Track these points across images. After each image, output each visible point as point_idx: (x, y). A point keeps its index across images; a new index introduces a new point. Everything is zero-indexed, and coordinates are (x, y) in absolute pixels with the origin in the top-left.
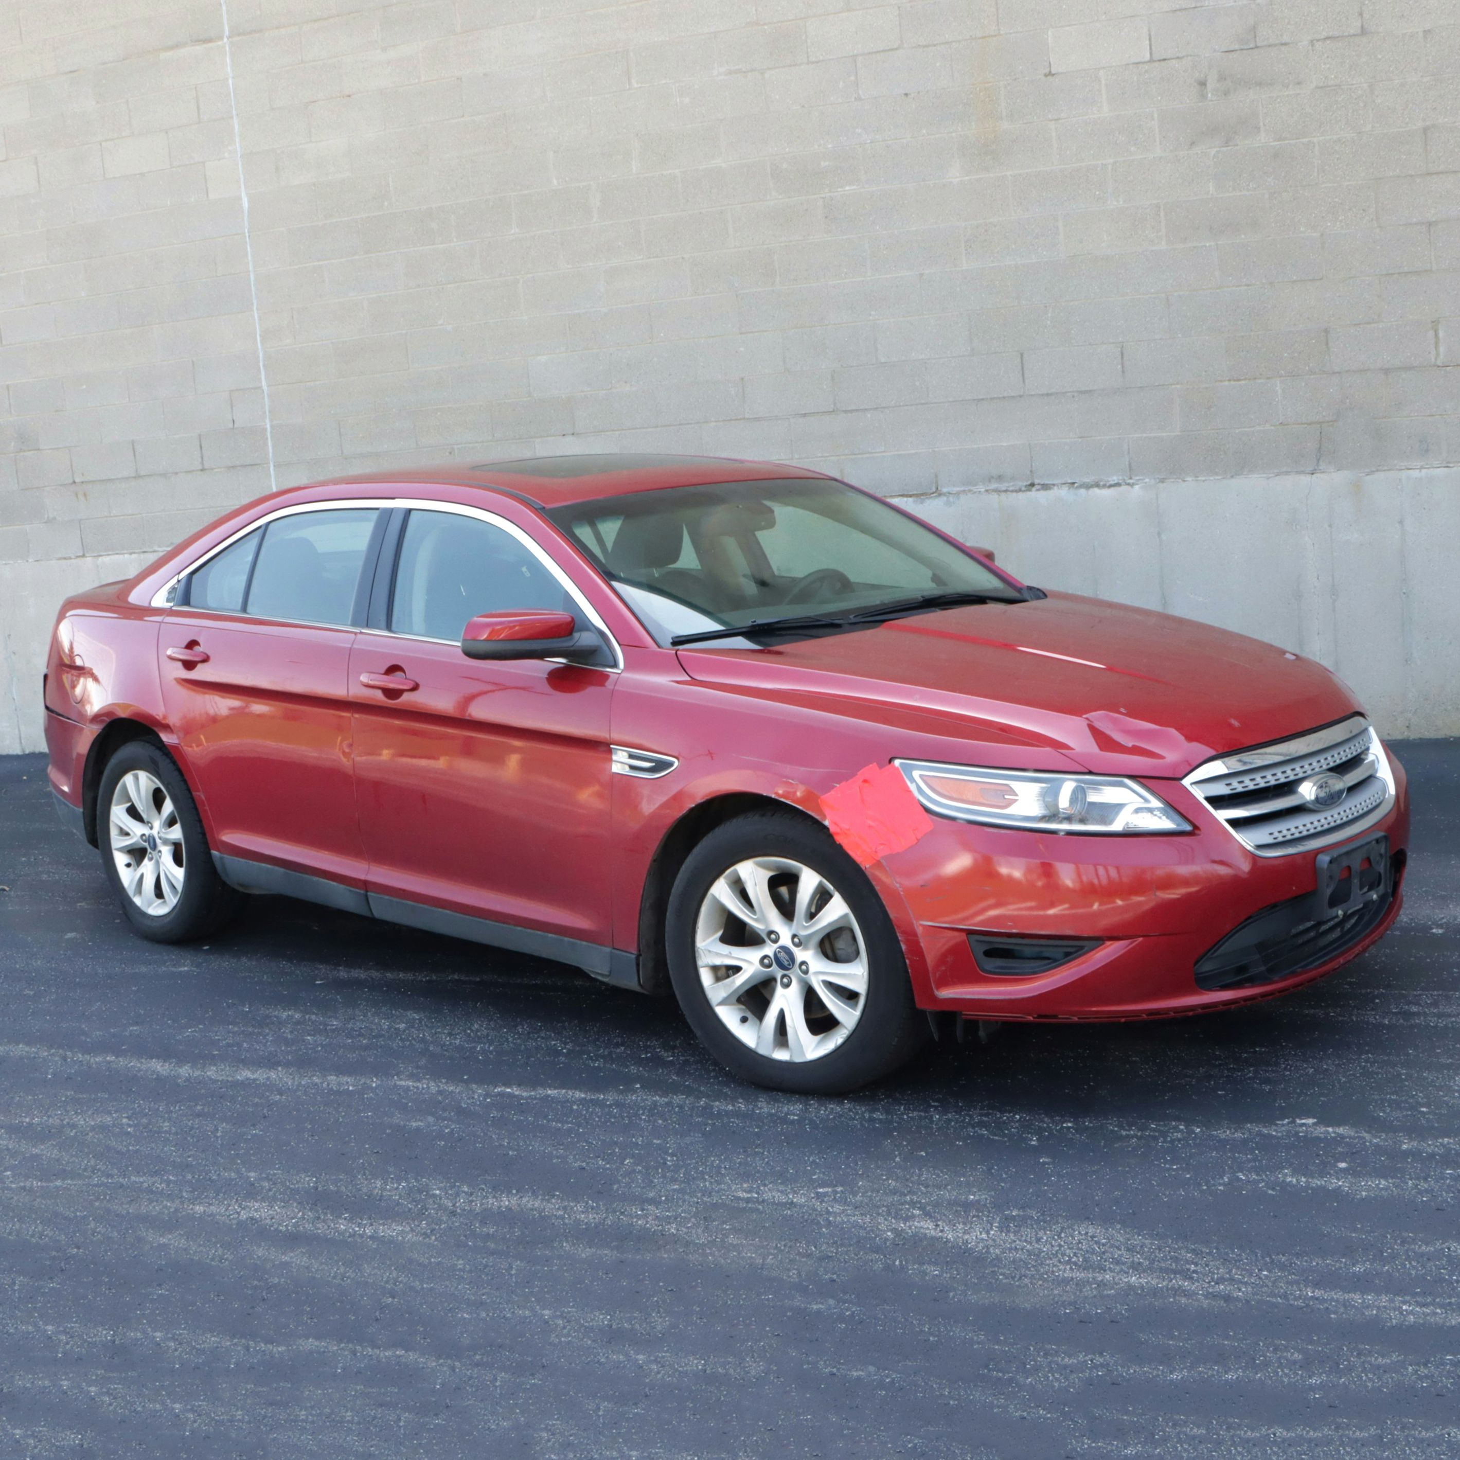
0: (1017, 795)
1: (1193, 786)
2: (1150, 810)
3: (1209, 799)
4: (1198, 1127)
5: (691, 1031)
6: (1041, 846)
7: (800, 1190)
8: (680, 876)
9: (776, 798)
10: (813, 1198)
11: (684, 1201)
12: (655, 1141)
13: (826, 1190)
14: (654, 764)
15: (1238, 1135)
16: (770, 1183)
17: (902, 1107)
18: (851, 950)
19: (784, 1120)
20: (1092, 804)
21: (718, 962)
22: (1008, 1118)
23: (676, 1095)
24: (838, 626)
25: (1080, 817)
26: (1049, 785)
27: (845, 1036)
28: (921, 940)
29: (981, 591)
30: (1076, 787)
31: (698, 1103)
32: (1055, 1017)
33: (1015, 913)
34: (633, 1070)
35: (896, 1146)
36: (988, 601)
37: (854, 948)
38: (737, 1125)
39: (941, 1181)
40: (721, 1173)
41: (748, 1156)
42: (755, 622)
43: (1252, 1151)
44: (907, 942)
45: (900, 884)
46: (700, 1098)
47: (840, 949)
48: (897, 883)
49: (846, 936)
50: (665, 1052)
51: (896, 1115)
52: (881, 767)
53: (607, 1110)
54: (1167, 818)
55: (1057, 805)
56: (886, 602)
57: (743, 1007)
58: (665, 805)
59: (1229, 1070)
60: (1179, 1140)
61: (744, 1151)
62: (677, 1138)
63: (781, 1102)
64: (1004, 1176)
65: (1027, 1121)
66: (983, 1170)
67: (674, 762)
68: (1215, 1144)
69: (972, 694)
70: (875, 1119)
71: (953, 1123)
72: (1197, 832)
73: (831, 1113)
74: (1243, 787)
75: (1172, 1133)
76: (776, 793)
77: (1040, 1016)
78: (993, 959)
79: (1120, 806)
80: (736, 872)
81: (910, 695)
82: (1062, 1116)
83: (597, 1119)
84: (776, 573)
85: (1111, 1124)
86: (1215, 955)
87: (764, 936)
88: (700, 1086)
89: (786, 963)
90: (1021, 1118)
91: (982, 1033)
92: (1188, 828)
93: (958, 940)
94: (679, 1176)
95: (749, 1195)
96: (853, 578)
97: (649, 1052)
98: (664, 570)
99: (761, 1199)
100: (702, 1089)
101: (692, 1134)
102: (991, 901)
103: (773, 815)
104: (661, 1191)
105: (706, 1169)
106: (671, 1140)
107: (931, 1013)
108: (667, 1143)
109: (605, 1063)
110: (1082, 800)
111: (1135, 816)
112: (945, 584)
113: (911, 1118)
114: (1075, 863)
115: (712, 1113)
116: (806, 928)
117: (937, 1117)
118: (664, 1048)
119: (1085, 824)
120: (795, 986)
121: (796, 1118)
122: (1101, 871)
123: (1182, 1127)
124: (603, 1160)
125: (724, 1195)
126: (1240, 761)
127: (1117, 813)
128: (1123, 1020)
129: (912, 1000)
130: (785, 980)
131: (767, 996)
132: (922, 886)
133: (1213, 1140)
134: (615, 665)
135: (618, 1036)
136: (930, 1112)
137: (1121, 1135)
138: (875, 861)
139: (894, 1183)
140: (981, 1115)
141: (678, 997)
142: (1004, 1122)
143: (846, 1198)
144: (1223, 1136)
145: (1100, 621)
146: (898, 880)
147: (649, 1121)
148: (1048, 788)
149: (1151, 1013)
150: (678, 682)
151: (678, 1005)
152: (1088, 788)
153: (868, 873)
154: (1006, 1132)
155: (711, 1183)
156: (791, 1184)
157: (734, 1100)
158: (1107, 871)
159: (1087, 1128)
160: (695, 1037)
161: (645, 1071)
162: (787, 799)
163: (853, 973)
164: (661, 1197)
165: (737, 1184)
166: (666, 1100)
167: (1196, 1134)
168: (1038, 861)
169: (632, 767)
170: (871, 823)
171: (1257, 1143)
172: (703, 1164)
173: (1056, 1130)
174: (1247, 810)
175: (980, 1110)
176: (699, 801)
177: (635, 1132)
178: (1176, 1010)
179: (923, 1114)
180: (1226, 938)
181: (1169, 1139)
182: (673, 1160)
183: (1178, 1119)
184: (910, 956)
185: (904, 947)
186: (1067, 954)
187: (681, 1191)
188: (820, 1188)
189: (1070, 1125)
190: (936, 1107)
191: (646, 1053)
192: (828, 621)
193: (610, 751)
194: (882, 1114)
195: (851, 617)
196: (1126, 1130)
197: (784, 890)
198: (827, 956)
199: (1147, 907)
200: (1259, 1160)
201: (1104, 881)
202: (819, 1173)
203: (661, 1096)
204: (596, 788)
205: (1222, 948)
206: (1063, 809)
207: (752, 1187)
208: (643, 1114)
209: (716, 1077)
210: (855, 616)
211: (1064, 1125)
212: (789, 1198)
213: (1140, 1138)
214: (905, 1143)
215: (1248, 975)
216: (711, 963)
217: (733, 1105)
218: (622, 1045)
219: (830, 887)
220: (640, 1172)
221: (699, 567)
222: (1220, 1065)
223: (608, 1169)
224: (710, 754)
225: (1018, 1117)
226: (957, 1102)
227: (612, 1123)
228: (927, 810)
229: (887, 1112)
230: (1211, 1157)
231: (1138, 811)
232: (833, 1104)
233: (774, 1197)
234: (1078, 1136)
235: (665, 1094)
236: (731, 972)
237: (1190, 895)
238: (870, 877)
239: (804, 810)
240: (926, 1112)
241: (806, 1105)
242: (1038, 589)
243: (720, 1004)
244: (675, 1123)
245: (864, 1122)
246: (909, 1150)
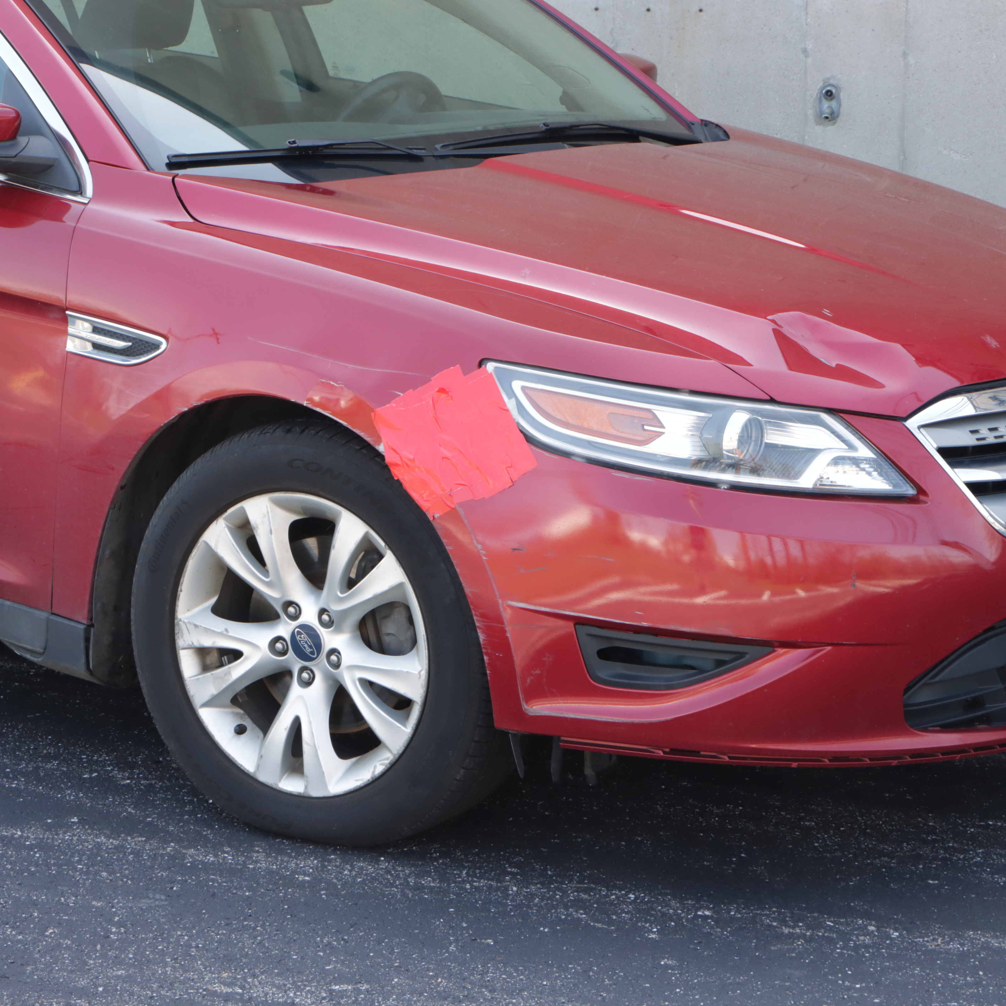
0: (662, 427)
1: (922, 430)
2: (856, 462)
3: (942, 451)
4: (896, 930)
5: (161, 743)
6: (691, 502)
7: (305, 986)
8: (158, 512)
9: (310, 406)
10: (324, 998)
11: (132, 994)
12: (94, 903)
13: (344, 987)
14: (130, 344)
15: (954, 946)
16: (262, 973)
17: (464, 872)
18: (405, 636)
19: (290, 882)
20: (769, 446)
21: (207, 642)
22: (618, 898)
23: (130, 835)
24: (417, 159)
25: (752, 464)
26: (711, 415)
27: (387, 762)
28: (508, 628)
29: (632, 122)
30: (750, 421)
31: (164, 849)
32: (696, 753)
33: (648, 598)
34: (70, 795)
35: (451, 927)
36: (641, 138)
37: (409, 634)
38: (220, 884)
39: (514, 984)
40: (190, 955)
41: (232, 931)
42: (294, 142)
43: (974, 971)
44: (488, 630)
45: (485, 547)
46: (167, 843)
47: (389, 634)
48: (479, 542)
49: (399, 616)
50: (119, 771)
51: (455, 882)
52: (466, 372)
53: (24, 853)
54: (880, 474)
55: (719, 445)
56: (491, 128)
57: (241, 711)
58: (141, 407)
59: (946, 850)
60: (867, 947)
61: (227, 925)
62: (128, 901)
63: (287, 853)
64: (607, 982)
65: (646, 903)
66: (576, 972)
67: (161, 343)
68: (920, 956)
69: (608, 275)
70: (424, 887)
71: (537, 900)
72: (922, 498)
73: (359, 874)
74: (996, 437)
75: (857, 936)
76: (311, 400)
77: (673, 751)
78: (610, 663)
79: (812, 453)
80: (243, 511)
81: (517, 269)
82: (698, 900)
83: (9, 867)
84: (331, 73)
85: (768, 916)
86: (937, 679)
87: (279, 610)
88: (168, 824)
89: (308, 650)
90: (636, 898)
91: (589, 771)
92: (910, 491)
93: (561, 632)
94: (127, 956)
95: (230, 990)
96: (445, 89)
97: (96, 771)
98: (162, 54)
99: (246, 997)
100: (171, 828)
101: (151, 896)
102: (615, 579)
103: (303, 431)
104: (97, 978)
105: (168, 948)
106: (118, 902)
107: (514, 735)
108: (113, 907)
109: (27, 783)
110: (756, 441)
111: (833, 469)
112: (579, 108)
113: (476, 888)
114: (741, 533)
115: (183, 866)
116: (341, 600)
117: (515, 889)
118: (117, 765)
119: (759, 475)
120: (319, 684)
121: (307, 878)
122: (778, 545)
123: (872, 928)
124: (13, 928)
125: (192, 987)
126: (994, 398)
127: (808, 462)
128: (795, 765)
129: (489, 714)
130: (305, 675)
131: (276, 696)
132: (514, 549)
133: (917, 951)
134: (80, 191)
135: (50, 745)
136: (505, 881)
137: (782, 933)
138: (448, 509)
139: (444, 983)
140: (578, 890)
141: (145, 691)
142: (611, 903)
143: (373, 1001)
144: (931, 946)
145: (805, 180)
146: (480, 538)
147: (87, 873)
148: (710, 418)
149: (837, 757)
150: (172, 224)
151: (144, 705)
152: (766, 422)
153: (436, 525)
154: (614, 917)
155: (174, 968)
156: (293, 977)
157: (216, 848)
158: (785, 545)
159: (733, 919)
160: (165, 752)
161: (87, 797)
162: (324, 409)
163: (405, 670)
164: (96, 987)
165: (213, 973)
166: (116, 842)
167: (892, 939)
168: (685, 525)
169: (97, 346)
170: (444, 451)
171: (981, 960)
172: (163, 940)
173: (687, 920)
174: (999, 471)
175: (578, 882)
176: (195, 402)
177: (65, 889)
178: (873, 755)
179: (494, 884)
180: (953, 657)
181: (852, 944)
182: (119, 933)
183: (867, 915)
184: (490, 651)
185: (482, 637)
186: (720, 663)
187: (129, 979)
188: (336, 985)
189: (707, 913)
190: (514, 875)
191: (91, 772)
192: (402, 149)
193: (65, 320)
194: (434, 880)
195: (438, 146)
196: (789, 927)
197: (311, 543)
198: (369, 644)
199: (841, 603)
200: (983, 986)
201: (781, 559)
202: (336, 962)
203: (108, 837)
204: (40, 373)
205: (947, 670)
206: (728, 451)
207: (235, 978)
208: (79, 862)
209: (192, 813)
210: (443, 147)
211: (700, 913)
212: (289, 997)
213: (809, 940)
214: (465, 925)
215: (984, 712)
216: (197, 644)
217: (216, 856)
218: (56, 757)
219: (380, 543)
220: (68, 948)
221: (216, 55)
222: (934, 841)
223: (20, 941)
224: (216, 334)
225: (632, 896)
226: (546, 870)
227: (32, 874)
228: (529, 439)
229: (443, 878)
230: (913, 975)
231: (837, 461)
232: (364, 861)
233: (266, 994)
234: (719, 930)
235: (115, 834)
236: (225, 659)
237: (904, 590)
238: (440, 533)
239: (350, 427)
240: (498, 881)
241: (324, 860)
242: (717, 125)
243: (206, 704)
244: (127, 877)
245: (407, 891)
246: (470, 935)
